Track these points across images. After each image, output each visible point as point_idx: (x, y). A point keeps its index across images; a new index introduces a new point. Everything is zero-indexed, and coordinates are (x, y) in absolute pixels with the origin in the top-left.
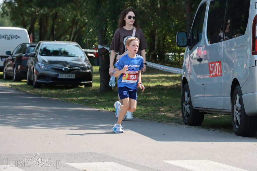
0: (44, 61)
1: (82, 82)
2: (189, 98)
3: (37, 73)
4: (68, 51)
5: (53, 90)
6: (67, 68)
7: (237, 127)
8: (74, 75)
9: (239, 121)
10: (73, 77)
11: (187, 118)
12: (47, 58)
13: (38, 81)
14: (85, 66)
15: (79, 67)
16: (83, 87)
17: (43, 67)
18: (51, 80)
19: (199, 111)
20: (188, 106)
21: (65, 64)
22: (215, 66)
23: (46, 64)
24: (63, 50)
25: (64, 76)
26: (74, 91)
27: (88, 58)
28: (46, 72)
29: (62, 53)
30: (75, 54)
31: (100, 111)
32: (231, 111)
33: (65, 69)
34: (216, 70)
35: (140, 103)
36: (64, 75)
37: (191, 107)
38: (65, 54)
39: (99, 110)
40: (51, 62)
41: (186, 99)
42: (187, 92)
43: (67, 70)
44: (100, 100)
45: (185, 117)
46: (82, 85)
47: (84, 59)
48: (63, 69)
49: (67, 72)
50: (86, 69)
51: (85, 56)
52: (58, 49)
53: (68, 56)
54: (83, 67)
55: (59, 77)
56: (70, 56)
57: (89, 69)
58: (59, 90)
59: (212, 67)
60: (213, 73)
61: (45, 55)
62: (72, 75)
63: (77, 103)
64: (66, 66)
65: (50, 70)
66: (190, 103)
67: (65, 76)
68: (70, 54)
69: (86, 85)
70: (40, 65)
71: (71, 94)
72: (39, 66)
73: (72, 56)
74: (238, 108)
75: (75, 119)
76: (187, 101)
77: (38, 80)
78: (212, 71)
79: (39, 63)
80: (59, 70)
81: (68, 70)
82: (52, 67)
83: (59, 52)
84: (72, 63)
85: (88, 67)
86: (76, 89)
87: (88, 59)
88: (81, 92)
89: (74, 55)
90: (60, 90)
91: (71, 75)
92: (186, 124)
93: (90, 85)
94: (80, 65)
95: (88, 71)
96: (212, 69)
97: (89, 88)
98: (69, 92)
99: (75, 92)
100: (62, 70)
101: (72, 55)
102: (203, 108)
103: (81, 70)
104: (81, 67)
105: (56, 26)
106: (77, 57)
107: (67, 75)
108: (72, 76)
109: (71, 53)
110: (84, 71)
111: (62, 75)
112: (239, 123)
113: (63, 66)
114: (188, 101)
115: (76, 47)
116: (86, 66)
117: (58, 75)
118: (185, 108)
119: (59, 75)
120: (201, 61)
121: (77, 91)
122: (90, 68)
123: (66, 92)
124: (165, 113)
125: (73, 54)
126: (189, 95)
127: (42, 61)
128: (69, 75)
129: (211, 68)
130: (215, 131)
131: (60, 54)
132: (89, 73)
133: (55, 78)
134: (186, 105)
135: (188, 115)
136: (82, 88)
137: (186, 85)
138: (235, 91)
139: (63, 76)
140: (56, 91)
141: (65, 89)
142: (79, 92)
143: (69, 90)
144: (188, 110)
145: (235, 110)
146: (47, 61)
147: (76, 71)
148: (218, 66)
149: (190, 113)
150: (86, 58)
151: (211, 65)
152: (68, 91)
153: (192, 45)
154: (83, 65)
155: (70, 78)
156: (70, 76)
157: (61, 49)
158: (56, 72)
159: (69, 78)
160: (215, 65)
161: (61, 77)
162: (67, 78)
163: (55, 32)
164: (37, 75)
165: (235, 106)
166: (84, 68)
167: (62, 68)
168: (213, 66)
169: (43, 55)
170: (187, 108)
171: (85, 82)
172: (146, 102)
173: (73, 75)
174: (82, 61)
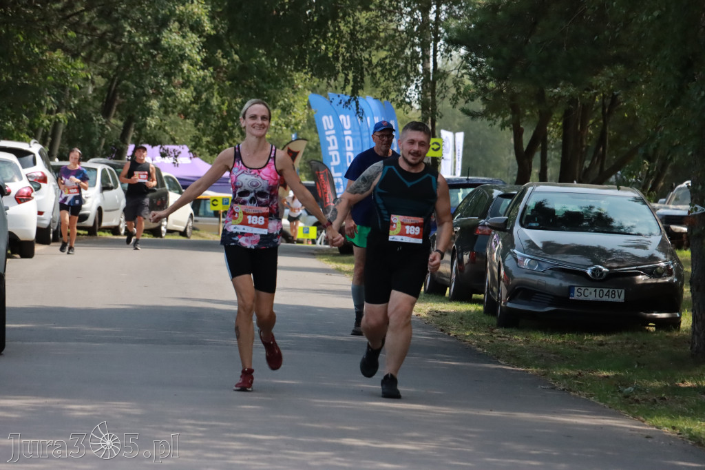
0: (531, 245)
1: (648, 315)
3: (508, 282)
4: (611, 215)
6: (600, 270)
8: (622, 293)
10: (619, 297)
12: (539, 236)
13: (509, 305)
14: (657, 265)
15: (640, 267)
16: (652, 328)
17: (527, 261)
18: (550, 305)
21: (596, 254)
23: (536, 255)
24: (595, 210)
25: (591, 293)
27: (671, 238)
28: (534, 279)
29: (593, 220)
30: (632, 227)
33: (595, 271)
36: (592, 290)
38: (602, 223)
40: (550, 247)
43: (599, 274)
46: (647, 322)
47: (656, 240)
48: (589, 272)
49: (598, 280)
50: (660, 275)
51: (661, 232)
52: (581, 208)
53: (610, 230)
54: (651, 265)
55: (573, 296)
56: (615, 230)
57: (670, 273)
61: (538, 224)
62: (616, 290)
64: (598, 263)
65: (549, 272)
67: (593, 294)
68: (616, 224)
69: (661, 325)
70: (519, 258)
72: (516, 260)
73: (622, 230)
77: (509, 301)
79: (515, 251)
81: (605, 275)
82: (555, 263)
83: (585, 218)
84: (623, 254)
85: (668, 267)
87: (669, 241)
89: (629, 228)
91: (611, 290)
93: (674, 324)
95: (669, 280)
98: (601, 344)
100: (584, 274)
101: (622, 227)
103: (644, 278)
104: (644, 266)
106: (639, 234)
107: (598, 290)
108: (616, 294)
109: (621, 223)
110: (654, 281)
111: (583, 288)
113: (591, 263)
116: (662, 263)
117: (571, 289)
119: (576, 288)
122: (674, 271)
125: (627, 224)
127: (525, 245)
128: (606, 290)
131: (584, 225)
132: (671, 285)
133: (562, 298)
139: (587, 293)
146: (539, 244)
150: (663, 240)
155: (610, 299)
156: (607, 295)
157: (591, 207)
158: (566, 279)
159: (605, 299)
161: (582, 298)
162: (598, 298)
164: (507, 287)
166: (654, 272)
167: (587, 267)
169: (531, 225)
171: (658, 315)
173: (620, 290)
174: (651, 247)
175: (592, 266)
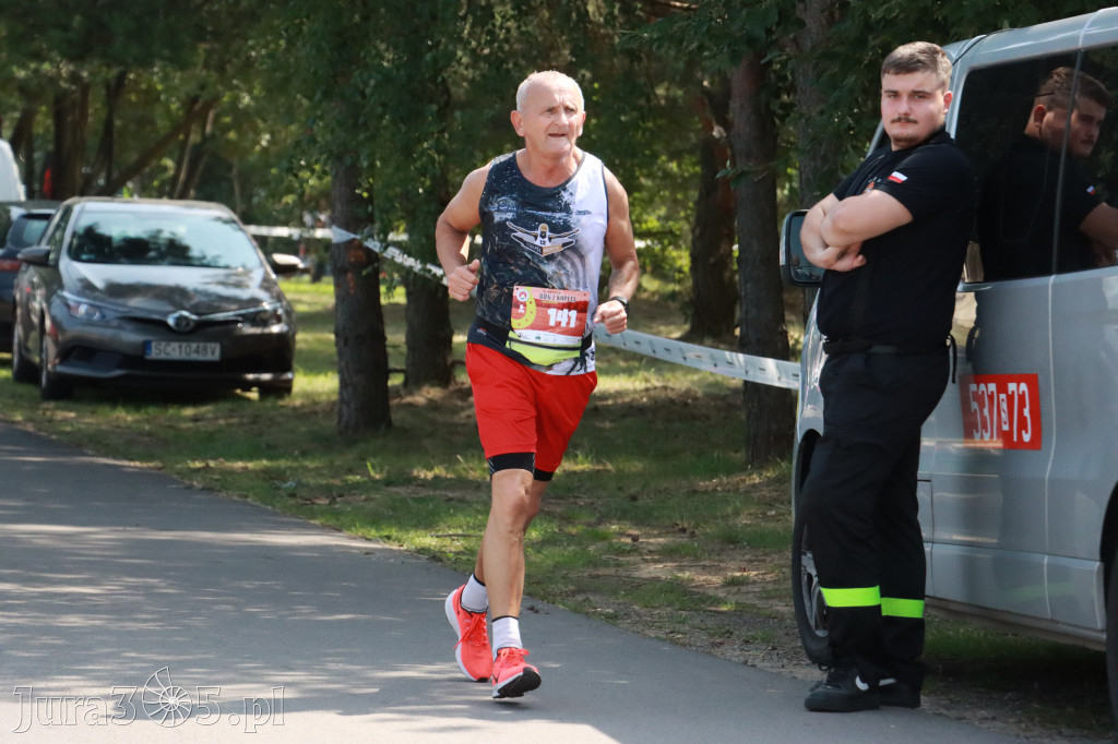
0: (87, 287)
1: (250, 376)
3: (57, 336)
4: (187, 241)
6: (186, 318)
8: (217, 347)
10: (213, 353)
12: (100, 274)
13: (60, 369)
14: (260, 308)
15: (236, 312)
16: (254, 395)
17: (83, 309)
18: (119, 367)
21: (178, 297)
23: (95, 299)
24: (166, 235)
25: (174, 350)
26: (216, 418)
27: (275, 271)
28: (95, 333)
29: (163, 249)
30: (218, 257)
33: (179, 320)
34: (1004, 416)
36: (175, 345)
38: (176, 253)
40: (117, 290)
43: (185, 323)
46: (248, 386)
47: (257, 276)
48: (171, 321)
49: (184, 332)
50: (265, 323)
51: (261, 263)
52: (146, 232)
53: (187, 262)
54: (252, 310)
55: (150, 354)
56: (196, 262)
57: (279, 320)
58: (150, 411)
60: (985, 427)
61: (92, 257)
62: (208, 345)
63: (250, 500)
64: (182, 308)
65: (116, 323)
67: (178, 350)
68: (195, 253)
69: (266, 389)
70: (71, 304)
71: (210, 437)
72: (68, 306)
73: (205, 262)
77: (61, 363)
78: (983, 418)
79: (66, 294)
80: (154, 325)
81: (192, 324)
82: (122, 309)
83: (152, 247)
84: (206, 294)
85: (275, 311)
86: (225, 405)
87: (273, 275)
89: (213, 258)
90: (156, 409)
91: (201, 345)
93: (284, 388)
94: (241, 304)
95: (275, 329)
96: (981, 406)
97: (281, 402)
98: (195, 419)
99: (222, 422)
100: (164, 324)
101: (204, 258)
103: (249, 330)
104: (244, 311)
105: (118, 123)
106: (227, 267)
107: (184, 345)
108: (209, 350)
109: (202, 252)
110: (257, 331)
111: (163, 344)
113: (169, 308)
115: (219, 225)
116: (267, 307)
117: (146, 345)
119: (154, 344)
121: (231, 417)
122: (283, 316)
123: (185, 421)
125: (210, 254)
127: (79, 285)
128: (194, 345)
129: (974, 405)
131: (152, 254)
132: (280, 336)
133: (135, 359)
136: (249, 400)
139: (169, 349)
140: (138, 416)
141: (175, 406)
142: (236, 420)
143: (195, 410)
146: (99, 284)
147: (225, 328)
148: (1021, 397)
150: (266, 273)
152: (189, 412)
154: (255, 301)
155: (200, 357)
156: (197, 352)
157: (159, 231)
158: (137, 331)
159: (194, 357)
161: (163, 356)
162: (184, 356)
164: (56, 342)
166: (259, 318)
167: (166, 314)
168: (991, 397)
169: (84, 257)
171: (263, 376)
173: (213, 345)
174: (253, 285)
175: (174, 312)
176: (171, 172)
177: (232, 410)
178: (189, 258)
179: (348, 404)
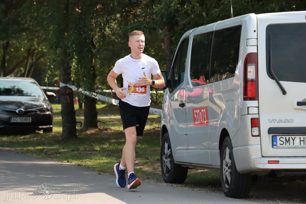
1: (40, 127)
2: (170, 150)
4: (23, 89)
5: (5, 137)
6: (22, 110)
7: (227, 186)
8: (31, 119)
9: (229, 179)
10: (29, 120)
11: (168, 174)
14: (43, 107)
15: (36, 109)
16: (42, 132)
18: (3, 125)
19: (182, 166)
20: (169, 160)
21: (19, 104)
22: (201, 113)
24: (16, 87)
25: (18, 120)
26: (30, 138)
27: (47, 97)
29: (16, 91)
30: (32, 93)
31: (63, 165)
32: (219, 167)
33: (20, 111)
34: (201, 118)
35: (110, 153)
36: (19, 118)
37: (172, 161)
38: (20, 92)
39: (61, 164)
40: (2, 103)
41: (166, 151)
42: (167, 142)
43: (21, 112)
44: (63, 150)
45: (165, 173)
46: (40, 130)
47: (42, 98)
48: (17, 111)
49: (21, 114)
50: (44, 111)
51: (43, 95)
52: (11, 87)
53: (23, 95)
54: (41, 108)
55: (11, 121)
56: (25, 95)
57: (48, 110)
58: (11, 137)
59: (196, 114)
60: (198, 121)
62: (28, 118)
63: (34, 155)
64: (20, 108)
65: (1, 112)
66: (171, 156)
67: (19, 120)
68: (25, 92)
69: (45, 130)
71: (27, 142)
73: (28, 95)
74: (228, 163)
75: (32, 176)
76: (167, 154)
78: (197, 118)
80: (12, 113)
81: (23, 112)
82: (4, 108)
83: (12, 91)
84: (28, 104)
85: (47, 108)
86: (33, 135)
87: (47, 99)
88: (38, 139)
89: (30, 94)
90: (13, 136)
91: (26, 118)
92: (166, 181)
93: (50, 130)
94: (37, 106)
95: (47, 113)
96: (197, 116)
97: (48, 134)
98: (24, 139)
99: (32, 139)
100: (15, 112)
101: (28, 94)
102: (186, 163)
103: (39, 112)
104: (38, 108)
105: (7, 57)
106: (34, 96)
107: (21, 118)
109: (27, 92)
110: (42, 114)
111: (15, 118)
112: (230, 182)
113: (17, 108)
114: (169, 154)
115: (32, 84)
116: (45, 107)
117: (10, 118)
118: (165, 162)
119: (12, 118)
120: (184, 106)
121: (34, 138)
122: (50, 109)
123: (21, 139)
124: (141, 167)
125: (29, 92)
126: (169, 147)
128: (24, 118)
129: (195, 116)
130: (201, 191)
131: (12, 93)
132: (49, 115)
133: (7, 122)
134: (166, 158)
135: (168, 171)
136: (40, 133)
137: (166, 134)
138: (224, 144)
139: (17, 119)
140: (8, 138)
141: (19, 135)
142: (36, 138)
143: (24, 137)
144: (169, 165)
145: (224, 166)
147: (33, 113)
148: (204, 113)
149: (171, 168)
150: (45, 98)
151: (195, 111)
152: (22, 137)
153: (173, 87)
154: (41, 106)
155: (26, 122)
156: (25, 120)
157: (15, 86)
158: (8, 114)
159: (24, 121)
160: (200, 111)
161: (15, 121)
162: (21, 121)
163: (6, 64)
165: (224, 161)
166: (42, 110)
167: (16, 109)
168: (198, 113)
170: (167, 162)
171: (44, 127)
172: (118, 153)
173: (29, 118)
174: (40, 101)
175: (18, 109)
176: (23, 72)
177: (34, 136)
178: (23, 94)
179: (65, 132)
